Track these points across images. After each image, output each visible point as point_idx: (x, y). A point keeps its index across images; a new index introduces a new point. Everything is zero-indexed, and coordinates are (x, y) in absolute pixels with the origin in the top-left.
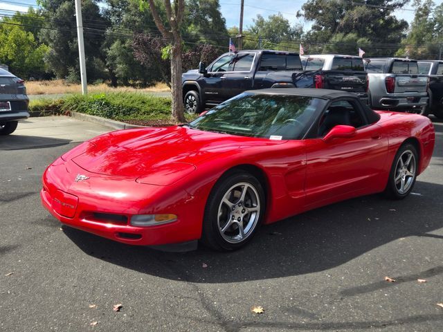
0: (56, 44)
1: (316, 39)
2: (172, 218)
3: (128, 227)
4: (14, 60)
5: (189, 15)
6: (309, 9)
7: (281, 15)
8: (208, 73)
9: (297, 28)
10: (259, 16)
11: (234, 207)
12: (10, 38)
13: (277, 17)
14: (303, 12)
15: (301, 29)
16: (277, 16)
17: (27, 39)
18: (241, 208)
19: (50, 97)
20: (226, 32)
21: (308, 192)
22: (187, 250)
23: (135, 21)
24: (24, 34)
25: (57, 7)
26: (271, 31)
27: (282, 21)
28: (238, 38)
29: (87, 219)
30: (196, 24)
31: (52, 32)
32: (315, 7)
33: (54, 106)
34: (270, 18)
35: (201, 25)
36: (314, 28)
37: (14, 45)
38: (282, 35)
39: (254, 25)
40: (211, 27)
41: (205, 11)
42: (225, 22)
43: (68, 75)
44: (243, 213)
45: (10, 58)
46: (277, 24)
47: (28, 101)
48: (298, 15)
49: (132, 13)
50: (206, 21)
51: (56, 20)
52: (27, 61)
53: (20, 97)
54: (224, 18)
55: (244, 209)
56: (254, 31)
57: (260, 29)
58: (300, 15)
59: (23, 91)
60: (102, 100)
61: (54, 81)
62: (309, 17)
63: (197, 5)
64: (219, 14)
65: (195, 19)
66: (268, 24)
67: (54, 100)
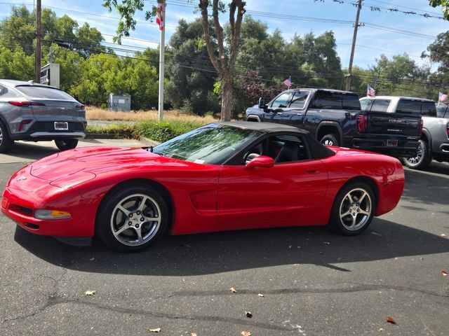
0: (176, 78)
1: (441, 81)
2: (66, 215)
3: (33, 219)
4: (136, 90)
5: (304, 53)
6: (436, 50)
7: (407, 56)
8: (269, 108)
9: (424, 69)
10: (382, 56)
11: (131, 214)
12: (135, 70)
13: (403, 58)
14: (429, 53)
15: (428, 70)
16: (402, 56)
17: (150, 72)
18: (140, 216)
19: (127, 122)
20: (340, 71)
21: (220, 212)
22: (83, 245)
23: (249, 59)
24: (147, 68)
25: (180, 44)
26: (394, 71)
27: (407, 62)
28: (346, 77)
29: (12, 210)
30: (310, 62)
31: (174, 67)
32: (442, 48)
33: (128, 131)
34: (394, 58)
35: (315, 64)
36: (440, 69)
37: (138, 77)
38: (407, 75)
39: (376, 65)
40: (325, 65)
41: (320, 50)
42: (339, 62)
43: (183, 106)
44: (141, 221)
45: (133, 88)
46: (401, 65)
47: (86, 123)
48: (423, 56)
49: (247, 51)
50: (321, 60)
51: (178, 56)
52: (147, 91)
53: (79, 119)
54: (339, 58)
55: (143, 218)
56: (376, 71)
57: (382, 69)
58: (425, 56)
59: (83, 114)
60: (166, 127)
61: (171, 112)
62: (434, 58)
63: (313, 44)
64: (334, 53)
65: (310, 57)
66: (391, 64)
67: (130, 125)
